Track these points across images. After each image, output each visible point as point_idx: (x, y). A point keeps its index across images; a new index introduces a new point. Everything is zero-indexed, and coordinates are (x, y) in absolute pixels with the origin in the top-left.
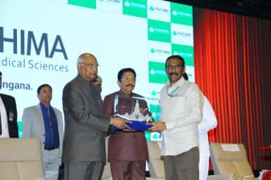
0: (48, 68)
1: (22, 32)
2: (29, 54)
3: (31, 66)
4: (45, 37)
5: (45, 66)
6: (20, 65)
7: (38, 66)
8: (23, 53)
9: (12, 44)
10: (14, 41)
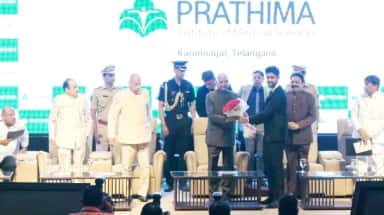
1: (269, 4)
2: (275, 22)
8: (269, 22)
10: (261, 12)
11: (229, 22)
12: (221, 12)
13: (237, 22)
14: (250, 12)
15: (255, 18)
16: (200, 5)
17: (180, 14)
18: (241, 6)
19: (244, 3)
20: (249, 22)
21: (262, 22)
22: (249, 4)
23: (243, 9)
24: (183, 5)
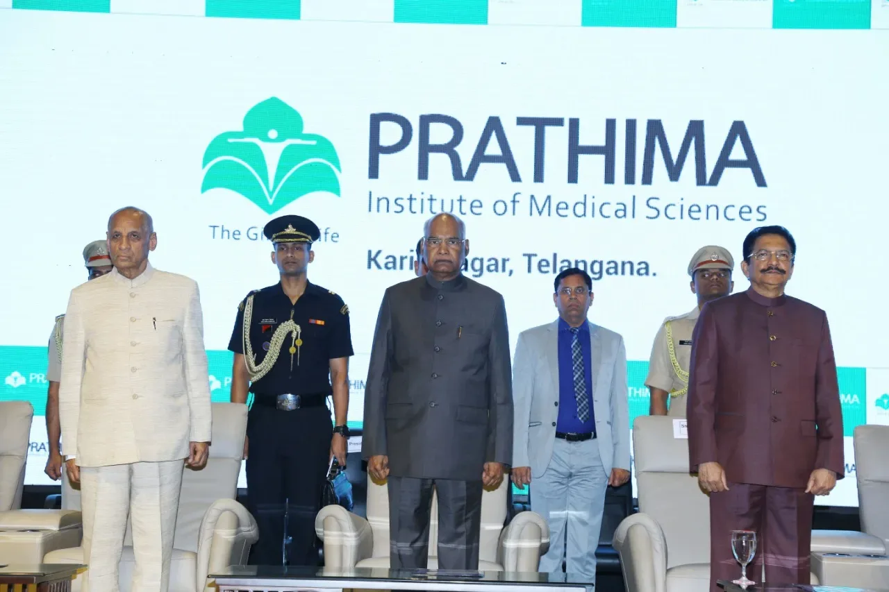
0: (703, 215)
1: (631, 125)
2: (647, 179)
3: (654, 213)
4: (696, 130)
5: (692, 211)
6: (622, 211)
7: (673, 212)
8: (630, 179)
9: (600, 159)
10: (608, 150)
11: (515, 177)
12: (493, 148)
13: (539, 176)
14: (575, 150)
15: (591, 165)
16: (434, 127)
17: (376, 149)
18: (549, 130)
19: (558, 122)
20: (573, 177)
21: (609, 178)
22: (574, 124)
23: (557, 139)
24: (384, 126)
